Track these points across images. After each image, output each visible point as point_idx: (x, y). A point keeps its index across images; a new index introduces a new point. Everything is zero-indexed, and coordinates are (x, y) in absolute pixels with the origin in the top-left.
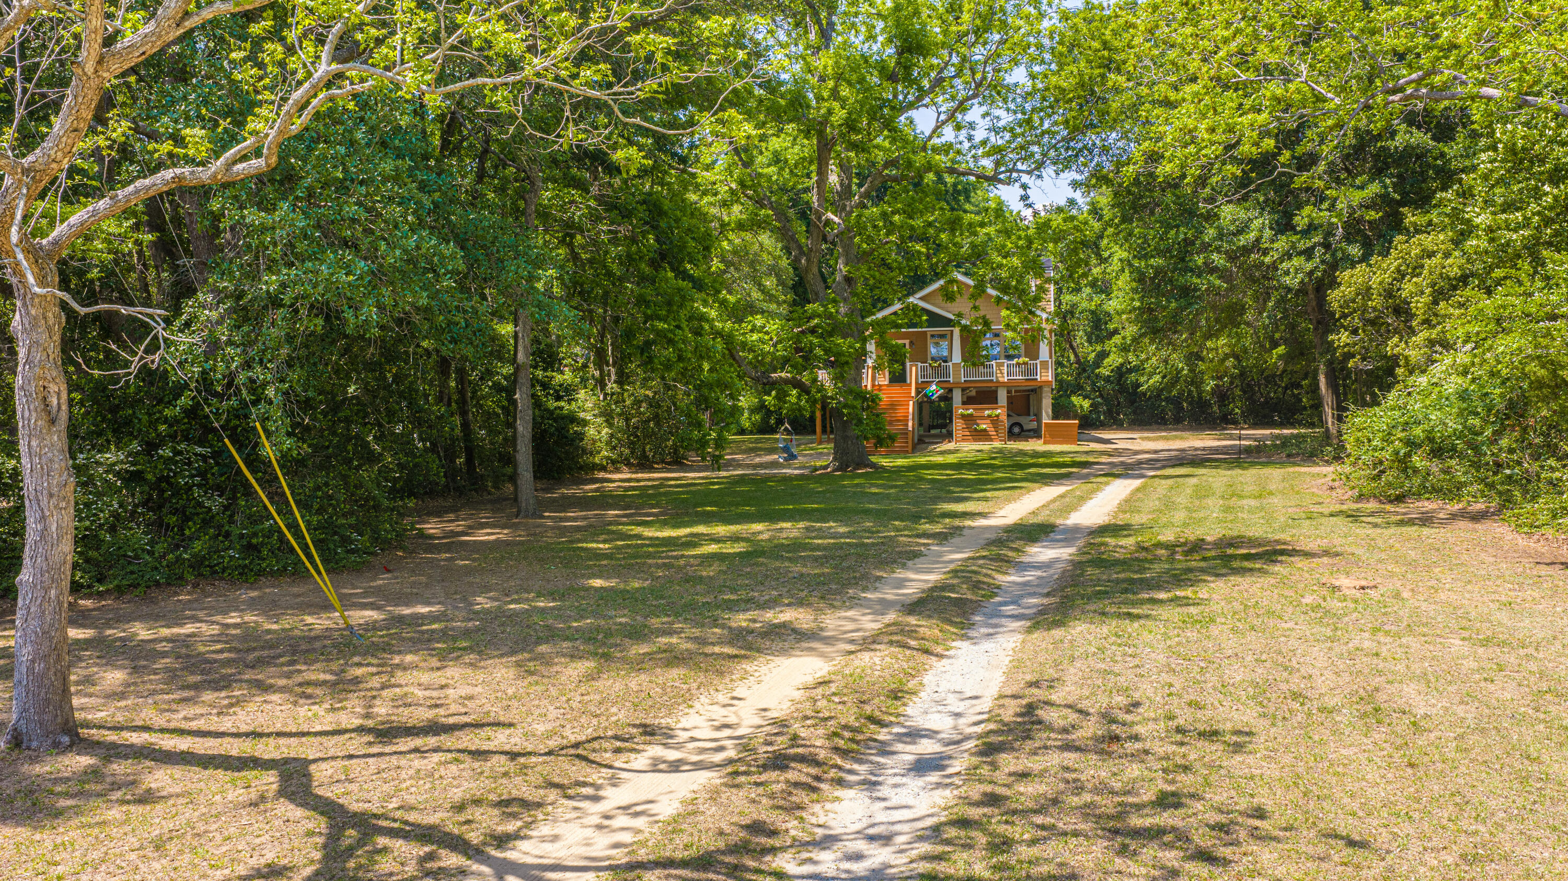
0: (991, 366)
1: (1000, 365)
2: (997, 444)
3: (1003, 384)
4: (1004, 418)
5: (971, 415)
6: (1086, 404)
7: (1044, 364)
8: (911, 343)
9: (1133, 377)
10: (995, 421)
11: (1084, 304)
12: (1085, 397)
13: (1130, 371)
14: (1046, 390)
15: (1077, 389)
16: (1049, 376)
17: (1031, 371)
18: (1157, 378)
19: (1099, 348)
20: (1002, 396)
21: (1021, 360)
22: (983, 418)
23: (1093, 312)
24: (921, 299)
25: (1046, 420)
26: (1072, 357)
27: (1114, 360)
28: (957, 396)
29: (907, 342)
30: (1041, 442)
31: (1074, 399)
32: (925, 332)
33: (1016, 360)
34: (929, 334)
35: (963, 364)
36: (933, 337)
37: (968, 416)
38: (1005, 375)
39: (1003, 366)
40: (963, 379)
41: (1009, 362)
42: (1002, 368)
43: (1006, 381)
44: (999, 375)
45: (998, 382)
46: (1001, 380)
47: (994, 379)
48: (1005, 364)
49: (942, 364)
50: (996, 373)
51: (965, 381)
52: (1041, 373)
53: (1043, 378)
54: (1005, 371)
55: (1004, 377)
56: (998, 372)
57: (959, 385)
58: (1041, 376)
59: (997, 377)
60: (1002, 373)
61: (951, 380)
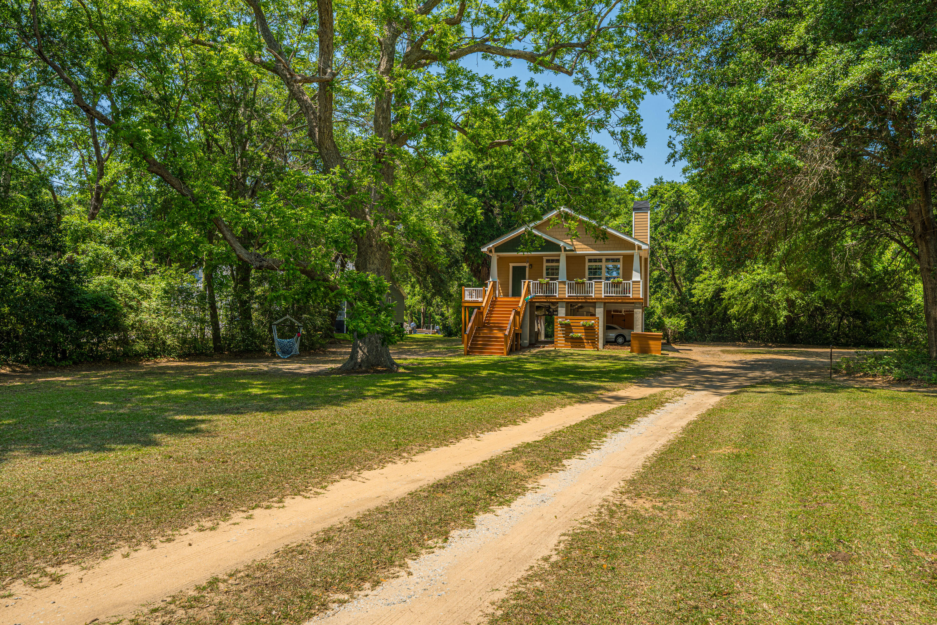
0: (590, 285)
1: (598, 284)
2: (591, 351)
3: (600, 301)
4: (599, 328)
5: (569, 325)
7: (636, 285)
8: (531, 265)
10: (590, 331)
16: (640, 294)
17: (625, 290)
20: (600, 310)
21: (616, 280)
22: (579, 327)
24: (534, 228)
28: (562, 309)
29: (527, 265)
30: (629, 350)
32: (541, 258)
33: (612, 280)
34: (545, 258)
35: (567, 282)
36: (548, 261)
37: (566, 324)
38: (603, 292)
39: (601, 285)
40: (567, 295)
41: (606, 282)
42: (599, 286)
43: (603, 297)
44: (597, 292)
45: (596, 298)
46: (599, 296)
47: (593, 295)
48: (603, 283)
49: (550, 282)
50: (595, 291)
51: (569, 296)
52: (633, 291)
53: (635, 296)
54: (603, 289)
55: (601, 294)
56: (596, 289)
57: (563, 300)
58: (633, 294)
59: (595, 294)
60: (599, 291)
61: (557, 295)
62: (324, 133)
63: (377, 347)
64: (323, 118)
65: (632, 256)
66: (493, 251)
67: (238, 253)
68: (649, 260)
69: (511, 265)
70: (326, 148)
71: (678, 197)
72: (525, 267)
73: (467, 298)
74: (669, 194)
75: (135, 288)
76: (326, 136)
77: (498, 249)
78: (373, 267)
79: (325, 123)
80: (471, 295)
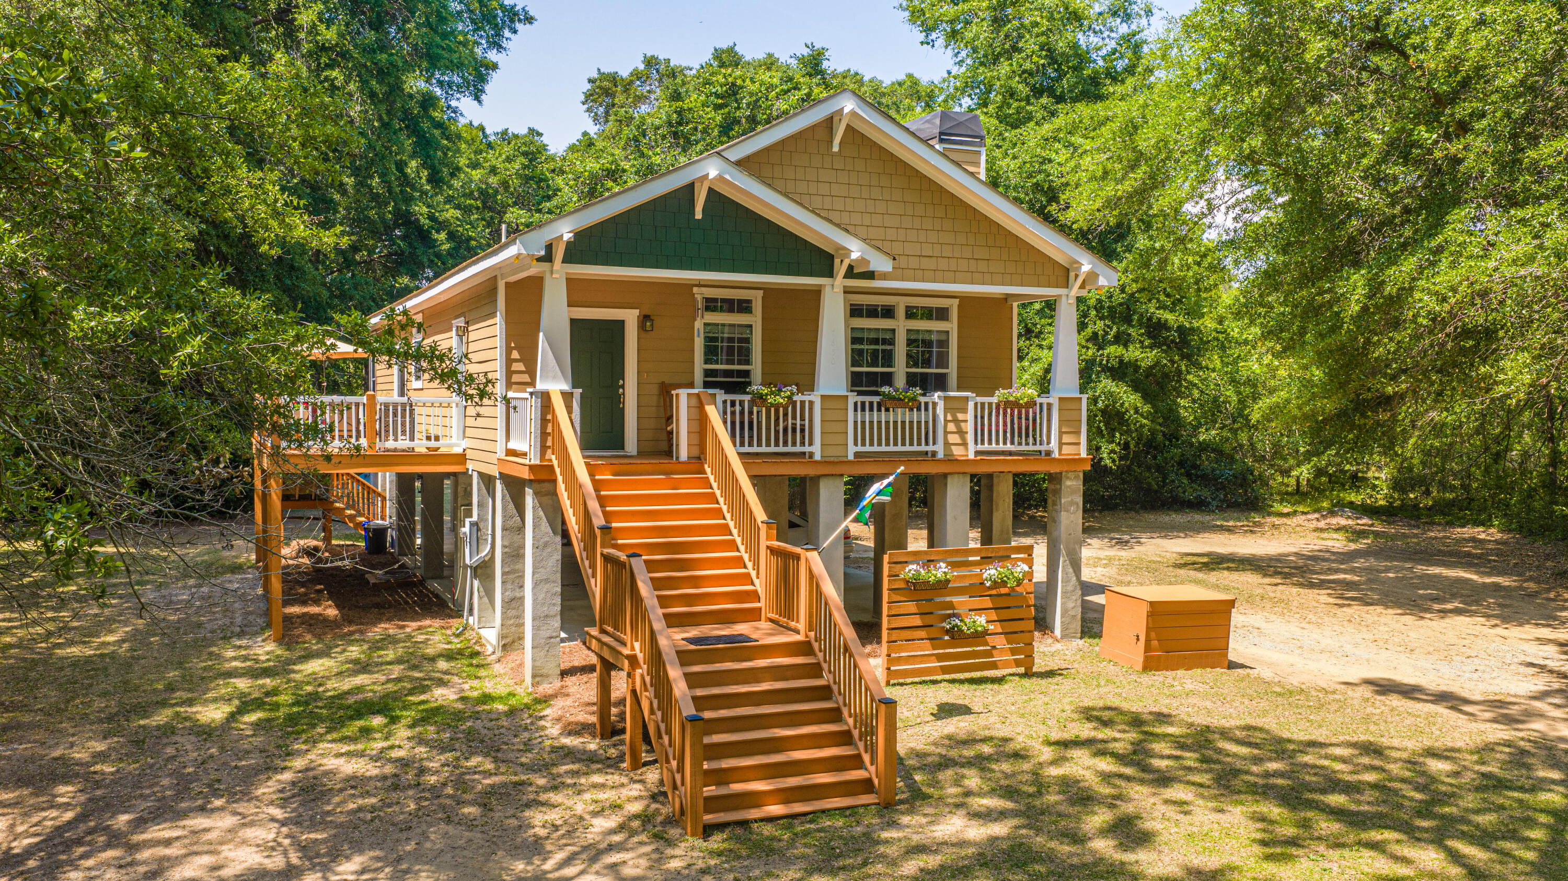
0: (929, 412)
1: (955, 406)
3: (962, 469)
7: (1069, 408)
14: (1072, 485)
16: (1078, 444)
17: (1037, 429)
21: (1017, 397)
29: (631, 317)
32: (688, 287)
36: (711, 305)
38: (970, 438)
39: (965, 410)
40: (852, 450)
41: (980, 399)
42: (960, 416)
43: (971, 456)
44: (954, 438)
45: (950, 459)
46: (957, 451)
47: (939, 449)
48: (971, 405)
49: (798, 398)
50: (946, 433)
51: (857, 454)
52: (1061, 433)
53: (1066, 450)
54: (969, 427)
55: (964, 444)
56: (951, 427)
57: (837, 470)
58: (1061, 444)
59: (947, 444)
60: (961, 433)
61: (817, 450)
66: (559, 256)
72: (622, 324)
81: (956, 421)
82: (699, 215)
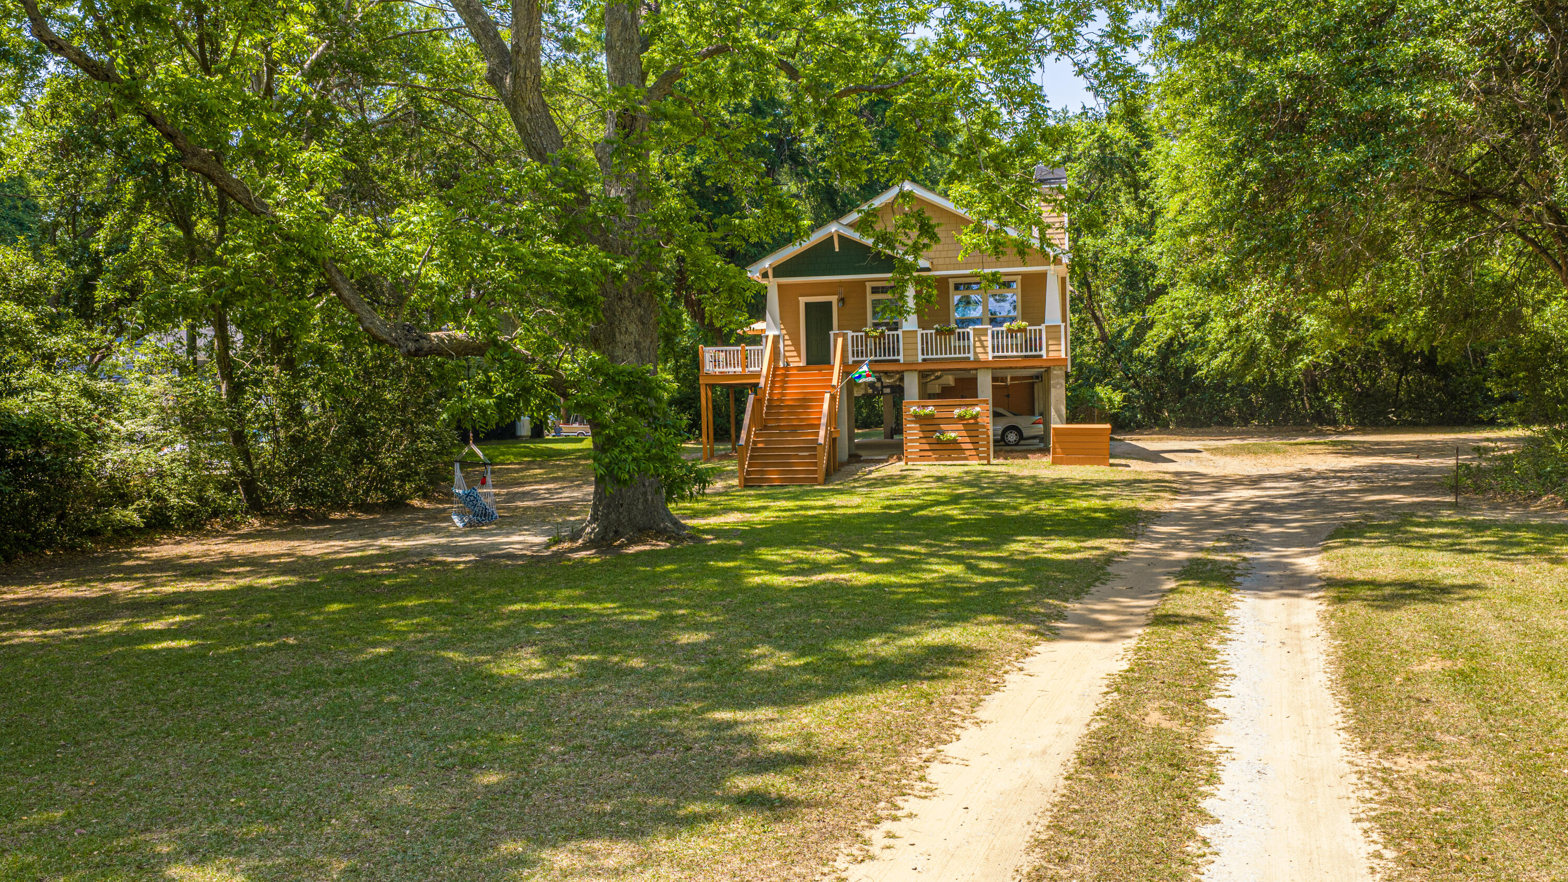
0: (965, 336)
1: (980, 333)
2: (975, 465)
3: (986, 365)
4: (987, 420)
5: (930, 417)
6: (1118, 397)
7: (1053, 331)
8: (842, 300)
9: (1187, 355)
10: (972, 426)
11: (1115, 251)
12: (1116, 388)
13: (1183, 347)
14: (1057, 373)
15: (1104, 375)
16: (1059, 351)
17: (1032, 343)
18: (1224, 356)
19: (1137, 318)
20: (985, 384)
21: (1015, 326)
22: (950, 420)
23: (1127, 263)
24: (851, 225)
25: (1057, 424)
26: (1096, 332)
27: (1159, 335)
28: (912, 384)
29: (834, 299)
30: (1048, 459)
31: (1098, 388)
32: (862, 283)
33: (1007, 325)
34: (869, 286)
35: (920, 331)
36: (875, 290)
37: (927, 417)
38: (990, 349)
39: (986, 335)
40: (920, 358)
41: (995, 329)
42: (983, 338)
43: (990, 359)
44: (979, 350)
45: (977, 361)
46: (982, 357)
47: (971, 356)
48: (990, 332)
49: (887, 332)
50: (975, 347)
51: (924, 360)
52: (1048, 345)
53: (1052, 354)
54: (989, 344)
55: (987, 353)
56: (978, 344)
57: (914, 367)
58: (1048, 351)
59: (975, 353)
60: (984, 347)
61: (901, 358)
62: (525, 78)
63: (645, 494)
64: (524, 50)
65: (1043, 276)
66: (770, 273)
67: (367, 324)
68: (1068, 280)
69: (803, 300)
70: (529, 109)
71: (1102, 147)
72: (830, 303)
73: (709, 367)
74: (1088, 142)
75: (87, 393)
76: (529, 85)
77: (780, 271)
78: (627, 339)
79: (529, 59)
80: (716, 362)
81: (980, 341)
82: (837, 250)
